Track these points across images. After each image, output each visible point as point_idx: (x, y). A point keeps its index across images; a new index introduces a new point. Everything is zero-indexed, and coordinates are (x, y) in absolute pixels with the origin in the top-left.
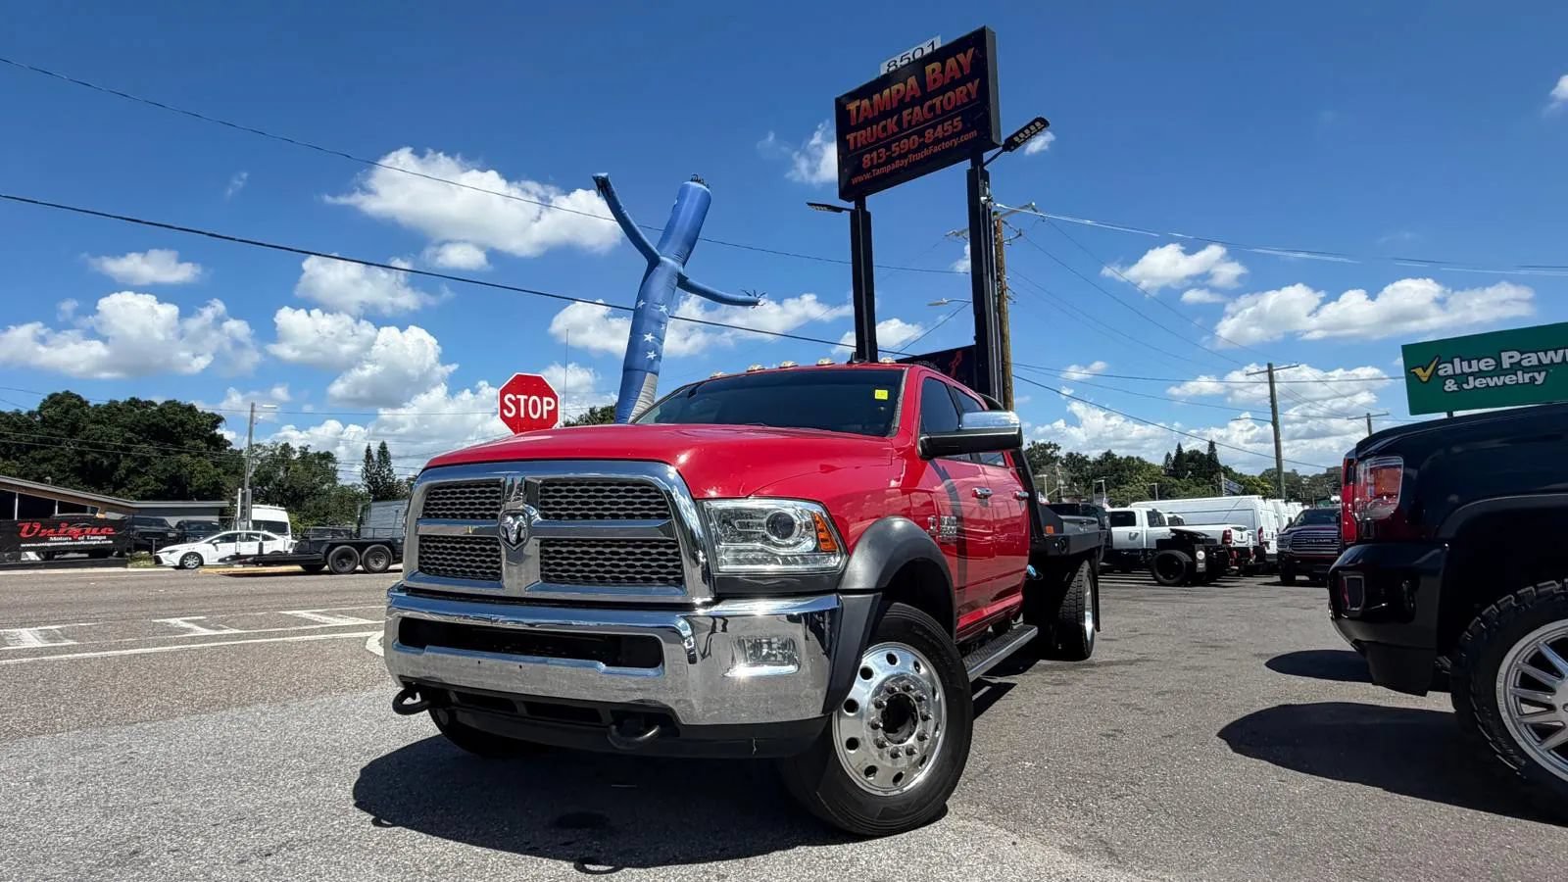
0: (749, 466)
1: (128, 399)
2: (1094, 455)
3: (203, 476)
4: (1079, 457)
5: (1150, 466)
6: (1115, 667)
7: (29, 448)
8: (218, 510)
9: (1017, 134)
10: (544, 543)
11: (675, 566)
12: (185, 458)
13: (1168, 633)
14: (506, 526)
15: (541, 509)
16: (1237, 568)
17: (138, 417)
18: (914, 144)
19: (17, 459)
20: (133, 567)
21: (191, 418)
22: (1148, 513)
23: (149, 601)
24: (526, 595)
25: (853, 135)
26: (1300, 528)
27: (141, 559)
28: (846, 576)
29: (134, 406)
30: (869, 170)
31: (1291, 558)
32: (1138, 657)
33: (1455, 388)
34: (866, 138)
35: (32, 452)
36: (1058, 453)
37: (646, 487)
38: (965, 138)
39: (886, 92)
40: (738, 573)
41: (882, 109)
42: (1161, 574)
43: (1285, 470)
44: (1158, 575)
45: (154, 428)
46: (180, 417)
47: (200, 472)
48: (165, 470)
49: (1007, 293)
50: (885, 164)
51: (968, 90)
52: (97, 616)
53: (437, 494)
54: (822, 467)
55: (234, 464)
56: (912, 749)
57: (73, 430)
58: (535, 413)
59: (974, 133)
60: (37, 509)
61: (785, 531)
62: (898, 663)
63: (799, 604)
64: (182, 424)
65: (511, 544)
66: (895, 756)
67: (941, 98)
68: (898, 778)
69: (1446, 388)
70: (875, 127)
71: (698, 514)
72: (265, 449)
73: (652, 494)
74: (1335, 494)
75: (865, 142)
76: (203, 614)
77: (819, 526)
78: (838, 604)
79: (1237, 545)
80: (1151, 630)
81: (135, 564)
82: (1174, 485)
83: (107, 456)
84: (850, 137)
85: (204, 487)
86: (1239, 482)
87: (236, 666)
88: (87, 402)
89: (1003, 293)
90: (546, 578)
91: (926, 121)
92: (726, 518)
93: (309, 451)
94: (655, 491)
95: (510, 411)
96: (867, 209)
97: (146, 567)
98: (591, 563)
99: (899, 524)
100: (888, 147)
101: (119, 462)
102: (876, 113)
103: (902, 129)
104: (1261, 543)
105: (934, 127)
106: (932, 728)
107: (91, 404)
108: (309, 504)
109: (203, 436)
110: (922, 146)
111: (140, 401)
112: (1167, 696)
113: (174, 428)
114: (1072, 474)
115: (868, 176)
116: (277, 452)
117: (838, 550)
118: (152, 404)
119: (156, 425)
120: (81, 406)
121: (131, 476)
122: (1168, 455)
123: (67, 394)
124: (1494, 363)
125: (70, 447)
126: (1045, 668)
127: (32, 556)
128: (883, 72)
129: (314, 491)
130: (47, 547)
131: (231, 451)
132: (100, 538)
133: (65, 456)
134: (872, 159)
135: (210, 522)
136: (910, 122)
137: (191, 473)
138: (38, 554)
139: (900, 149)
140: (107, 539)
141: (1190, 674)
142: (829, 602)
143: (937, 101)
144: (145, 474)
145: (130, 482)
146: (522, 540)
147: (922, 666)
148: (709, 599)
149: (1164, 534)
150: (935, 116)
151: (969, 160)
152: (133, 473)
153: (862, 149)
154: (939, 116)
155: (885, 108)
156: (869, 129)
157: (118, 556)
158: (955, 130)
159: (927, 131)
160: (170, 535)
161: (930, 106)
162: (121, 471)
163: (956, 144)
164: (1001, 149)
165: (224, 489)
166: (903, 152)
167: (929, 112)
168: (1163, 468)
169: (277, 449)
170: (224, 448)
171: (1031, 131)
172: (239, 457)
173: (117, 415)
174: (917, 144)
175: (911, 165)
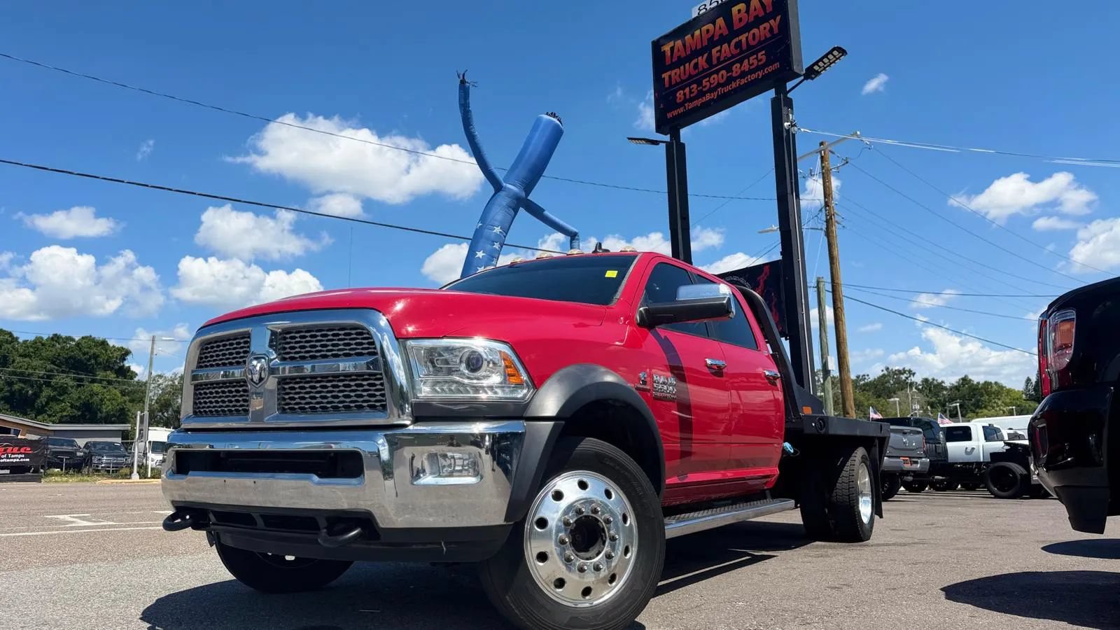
1: (51, 336)
3: (112, 404)
8: (122, 433)
9: (816, 63)
10: (281, 381)
11: (381, 395)
12: (96, 387)
14: (251, 368)
15: (280, 353)
17: (59, 351)
18: (722, 78)
21: (104, 352)
22: (985, 428)
25: (669, 73)
27: (52, 475)
28: (532, 405)
29: (57, 341)
30: (682, 104)
34: (680, 76)
36: (913, 379)
37: (360, 331)
38: (770, 69)
39: (697, 32)
41: (694, 48)
42: (996, 487)
45: (72, 361)
46: (95, 350)
47: (109, 400)
48: (80, 398)
49: (836, 218)
50: (696, 97)
51: (771, 26)
53: (206, 348)
55: (137, 394)
56: (599, 567)
59: (777, 65)
61: (478, 366)
62: (588, 489)
64: (96, 357)
65: (254, 383)
66: (582, 571)
67: (746, 35)
68: (587, 592)
70: (687, 65)
72: (165, 379)
73: (365, 336)
75: (678, 80)
77: (507, 364)
78: (521, 428)
80: (949, 525)
81: (47, 479)
83: (31, 385)
84: (665, 76)
85: (112, 413)
88: (17, 338)
89: (831, 218)
90: (282, 410)
91: (733, 56)
92: (429, 355)
94: (368, 334)
96: (682, 141)
97: (56, 482)
98: (317, 396)
100: (699, 83)
101: (41, 391)
102: (689, 53)
103: (712, 66)
105: (741, 63)
106: (622, 550)
107: (21, 340)
109: (113, 368)
110: (730, 80)
111: (61, 337)
113: (89, 360)
114: (928, 399)
115: (681, 110)
117: (526, 384)
118: (70, 339)
119: (74, 358)
120: (12, 342)
128: (695, 15)
131: (138, 382)
132: (20, 456)
134: (685, 94)
135: (113, 443)
136: (718, 58)
137: (102, 400)
139: (711, 84)
140: (25, 458)
142: (513, 426)
143: (743, 38)
144: (62, 401)
145: (50, 408)
146: (264, 378)
147: (613, 493)
148: (408, 421)
149: (999, 448)
150: (742, 52)
151: (774, 90)
152: (52, 401)
153: (675, 85)
154: (744, 52)
155: (696, 47)
156: (682, 67)
157: (34, 472)
158: (760, 63)
159: (735, 66)
160: (78, 454)
161: (736, 43)
162: (43, 399)
163: (761, 75)
164: (802, 78)
165: (128, 415)
166: (712, 86)
167: (736, 48)
168: (1023, 393)
169: (176, 378)
170: (132, 378)
171: (830, 60)
172: (143, 386)
173: (42, 349)
174: (725, 78)
175: (720, 98)
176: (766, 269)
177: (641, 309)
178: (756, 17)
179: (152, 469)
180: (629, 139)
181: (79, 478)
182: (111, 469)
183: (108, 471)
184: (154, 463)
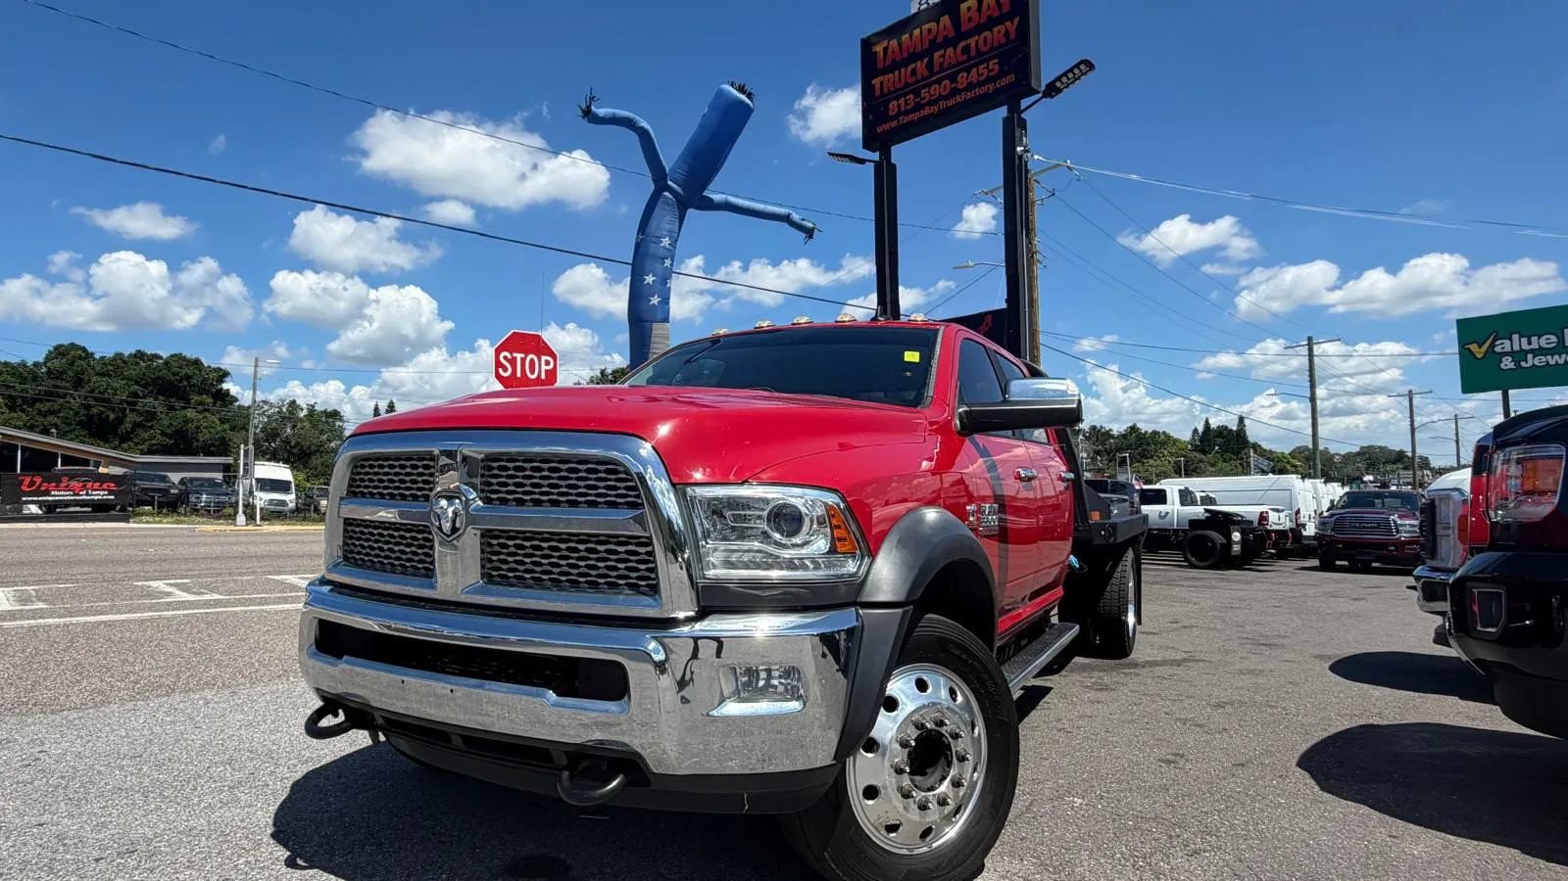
0: (747, 443)
1: (134, 352)
2: (1118, 428)
3: (209, 432)
4: (1103, 430)
5: (1176, 441)
6: (1161, 668)
7: (35, 401)
8: (221, 467)
9: (1059, 79)
10: (487, 535)
11: (647, 570)
12: (191, 413)
13: (1212, 626)
14: (439, 511)
15: (482, 491)
16: (1273, 551)
17: (144, 369)
18: (945, 89)
19: (23, 411)
20: (135, 522)
21: (197, 372)
22: (1180, 491)
23: (136, 562)
24: (464, 598)
25: (881, 78)
26: (1343, 511)
27: (142, 514)
28: (869, 583)
29: (141, 359)
30: (896, 117)
31: (1333, 542)
32: (1185, 655)
33: (1511, 366)
34: (893, 83)
35: (38, 404)
37: (613, 468)
38: (1004, 81)
39: (917, 32)
40: (730, 581)
41: (911, 51)
42: (1193, 556)
43: (1321, 448)
44: (1189, 556)
45: (160, 382)
46: (185, 371)
47: (206, 428)
48: (171, 425)
49: (1038, 257)
50: (913, 110)
51: (1006, 29)
52: (79, 577)
53: (363, 467)
54: (841, 445)
55: (239, 419)
56: (945, 800)
57: (78, 383)
58: (532, 372)
59: (1011, 78)
60: (40, 461)
61: (795, 526)
62: (929, 691)
63: (808, 620)
64: (188, 378)
65: (445, 534)
66: (923, 807)
67: (976, 38)
68: (926, 833)
69: (1502, 366)
70: (903, 70)
71: (678, 502)
72: (271, 406)
73: (620, 476)
74: (1368, 474)
75: (892, 89)
76: (186, 577)
77: (834, 522)
78: (857, 620)
79: (1275, 527)
80: (1193, 622)
81: (137, 519)
82: (1201, 461)
83: (113, 410)
84: (876, 82)
85: (210, 442)
86: (1268, 459)
87: (200, 640)
88: (92, 354)
89: (1032, 256)
90: (488, 577)
91: (959, 63)
92: (717, 509)
93: (316, 408)
94: (626, 472)
95: (505, 370)
96: (893, 161)
97: (148, 522)
98: (544, 561)
99: (931, 515)
100: (917, 93)
101: (125, 416)
102: (905, 55)
103: (933, 74)
104: (1298, 525)
105: (968, 70)
106: (970, 769)
107: (97, 356)
108: (315, 461)
109: (209, 392)
110: (955, 92)
111: (146, 355)
112: (1229, 709)
113: (181, 381)
114: (1095, 448)
115: (894, 124)
116: (284, 410)
117: (858, 552)
118: (157, 357)
119: (163, 378)
120: (86, 358)
121: (137, 430)
122: (1195, 431)
123: (73, 345)
124: (1556, 340)
125: (76, 399)
126: (1083, 668)
127: (34, 509)
128: (914, 10)
129: (322, 449)
130: (48, 501)
131: (240, 407)
132: (102, 493)
133: (71, 409)
134: (899, 106)
135: (213, 479)
136: (941, 64)
137: (198, 427)
138: (40, 508)
139: (931, 96)
140: (109, 495)
141: (1248, 680)
142: (844, 619)
143: (972, 41)
144: (151, 427)
145: (136, 436)
146: (458, 529)
147: (958, 693)
148: (691, 614)
149: (1197, 514)
150: (970, 58)
151: (1006, 107)
152: (139, 427)
153: (888, 94)
154: (972, 60)
155: (915, 49)
156: (897, 73)
157: (120, 511)
158: (991, 74)
159: (961, 75)
160: (172, 491)
161: (963, 48)
162: (127, 425)
163: (991, 88)
164: (1040, 95)
165: (229, 445)
166: (932, 98)
167: (963, 53)
168: (1189, 443)
169: (284, 406)
170: (231, 404)
171: (1075, 74)
172: (245, 413)
173: (123, 368)
174: (948, 89)
175: (942, 112)
176: (989, 318)
178: (990, 17)
179: (261, 509)
180: (830, 154)
181: (174, 518)
182: (212, 509)
183: (209, 511)
184: (262, 502)
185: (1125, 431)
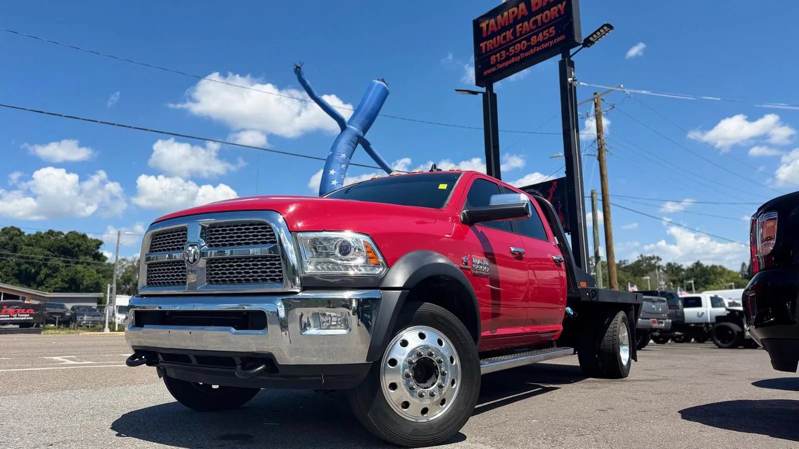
1: (47, 231)
2: (687, 264)
3: (90, 279)
4: (676, 266)
5: (729, 272)
8: (96, 299)
9: (591, 36)
10: (209, 261)
11: (279, 271)
12: (79, 267)
14: (188, 252)
15: (208, 242)
17: (53, 242)
20: (44, 334)
21: (84, 242)
22: (711, 298)
23: (45, 348)
24: (198, 291)
25: (485, 43)
27: (49, 329)
28: (386, 279)
29: (51, 235)
30: (495, 65)
34: (493, 45)
36: (660, 263)
37: (264, 226)
38: (559, 39)
39: (506, 14)
40: (316, 275)
41: (503, 25)
42: (719, 339)
44: (716, 340)
45: (62, 249)
46: (76, 242)
47: (88, 276)
48: (68, 275)
49: (605, 147)
50: (505, 60)
51: (559, 9)
52: (13, 355)
53: (158, 238)
55: (107, 272)
56: (434, 393)
57: (15, 249)
59: (563, 37)
62: (426, 339)
64: (79, 246)
65: (190, 262)
66: (422, 396)
67: (541, 15)
68: (425, 411)
70: (498, 37)
71: (292, 240)
72: (128, 262)
75: (492, 48)
76: (73, 355)
77: (368, 249)
81: (45, 332)
83: (34, 265)
84: (483, 45)
85: (90, 285)
88: (23, 233)
89: (602, 147)
90: (209, 282)
91: (532, 31)
94: (270, 228)
96: (494, 92)
97: (52, 333)
98: (234, 272)
100: (507, 50)
101: (40, 270)
102: (499, 28)
103: (516, 38)
105: (537, 34)
106: (450, 382)
107: (26, 234)
109: (91, 254)
110: (530, 47)
111: (54, 232)
113: (74, 248)
114: (671, 278)
115: (494, 69)
117: (381, 264)
118: (61, 233)
119: (64, 247)
120: (20, 235)
121: (47, 278)
122: (744, 264)
123: (13, 228)
125: (13, 260)
131: (109, 264)
132: (26, 315)
133: (9, 266)
134: (496, 58)
135: (91, 307)
136: (521, 32)
137: (83, 276)
139: (515, 50)
140: (30, 317)
142: (373, 294)
143: (538, 17)
144: (56, 277)
145: (47, 282)
146: (196, 260)
147: (443, 342)
148: (298, 290)
149: (722, 312)
150: (538, 27)
151: (561, 55)
153: (490, 52)
154: (540, 27)
155: (505, 24)
156: (495, 39)
157: (36, 327)
158: (551, 36)
159: (533, 38)
160: (67, 314)
161: (534, 21)
162: (42, 276)
163: (551, 44)
164: (581, 46)
165: (101, 287)
166: (516, 52)
167: (533, 25)
168: (739, 273)
169: (135, 261)
170: (104, 261)
171: (601, 33)
172: (112, 267)
173: (41, 240)
174: (525, 46)
175: (522, 60)
176: (555, 183)
177: (464, 211)
178: (548, 2)
179: (119, 325)
180: (456, 90)
181: (68, 331)
182: (90, 325)
183: (88, 327)
184: (120, 321)
185: (693, 266)
